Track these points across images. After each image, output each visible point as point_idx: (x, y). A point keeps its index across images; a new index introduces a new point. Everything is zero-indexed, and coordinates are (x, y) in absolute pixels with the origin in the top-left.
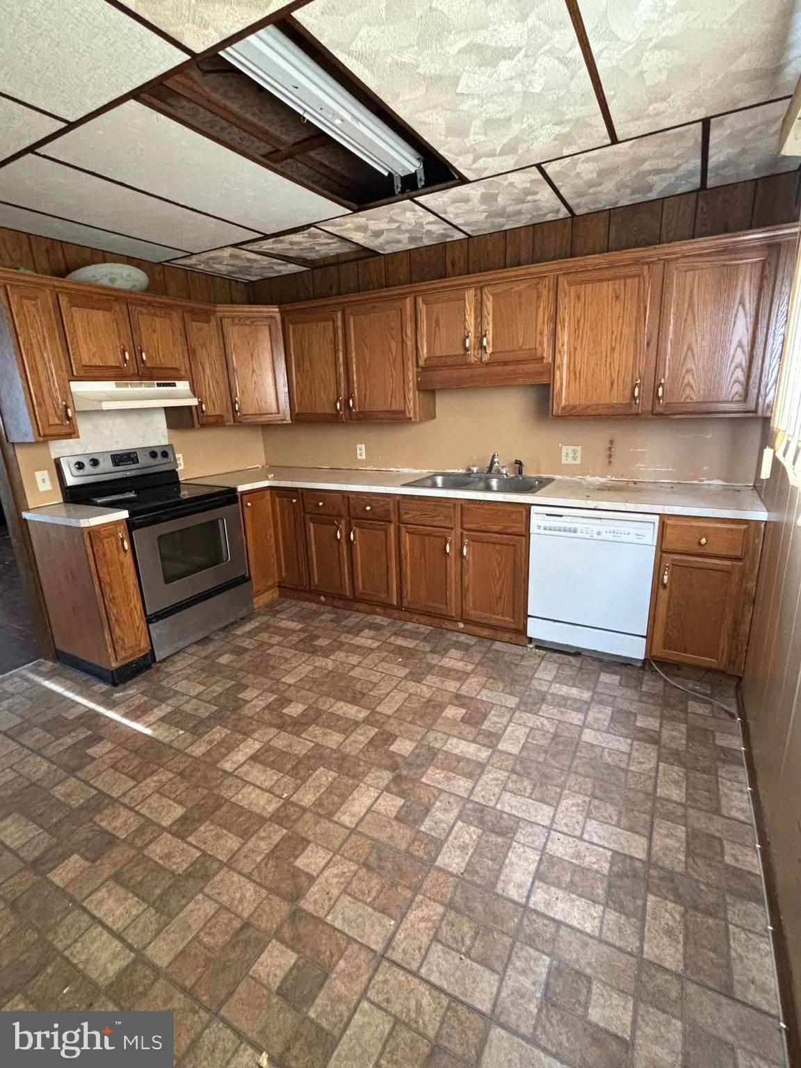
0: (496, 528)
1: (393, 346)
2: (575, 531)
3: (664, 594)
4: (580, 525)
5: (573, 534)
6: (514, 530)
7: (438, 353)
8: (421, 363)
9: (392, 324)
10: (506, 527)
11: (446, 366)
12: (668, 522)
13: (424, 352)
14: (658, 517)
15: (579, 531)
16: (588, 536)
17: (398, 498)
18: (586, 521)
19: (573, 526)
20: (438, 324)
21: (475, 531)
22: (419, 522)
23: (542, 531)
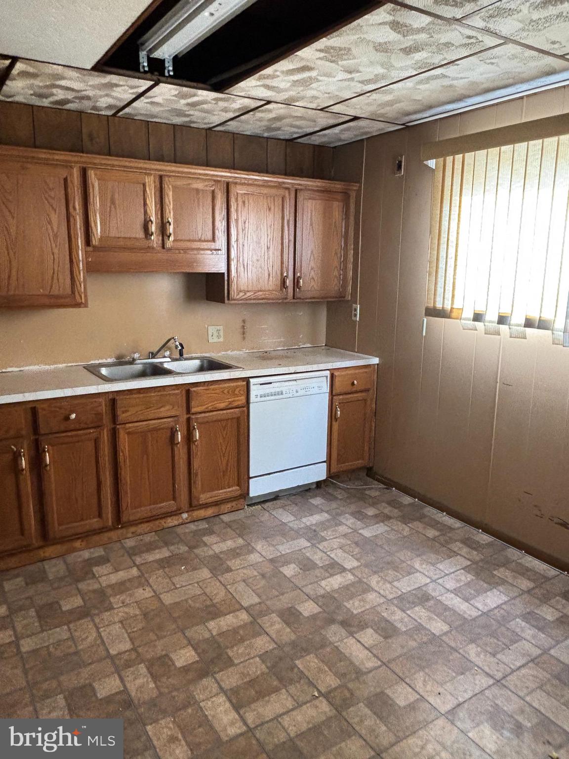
0: (222, 405)
1: (54, 218)
2: (282, 394)
3: (336, 426)
4: (284, 387)
5: (281, 396)
6: (236, 404)
7: (113, 233)
8: (95, 241)
9: (52, 194)
10: (230, 403)
11: (125, 249)
12: (336, 373)
13: (98, 230)
14: (328, 372)
15: (284, 393)
16: (291, 395)
17: (111, 397)
18: (287, 383)
19: (278, 390)
20: (113, 202)
21: (205, 412)
22: (142, 418)
23: (259, 399)
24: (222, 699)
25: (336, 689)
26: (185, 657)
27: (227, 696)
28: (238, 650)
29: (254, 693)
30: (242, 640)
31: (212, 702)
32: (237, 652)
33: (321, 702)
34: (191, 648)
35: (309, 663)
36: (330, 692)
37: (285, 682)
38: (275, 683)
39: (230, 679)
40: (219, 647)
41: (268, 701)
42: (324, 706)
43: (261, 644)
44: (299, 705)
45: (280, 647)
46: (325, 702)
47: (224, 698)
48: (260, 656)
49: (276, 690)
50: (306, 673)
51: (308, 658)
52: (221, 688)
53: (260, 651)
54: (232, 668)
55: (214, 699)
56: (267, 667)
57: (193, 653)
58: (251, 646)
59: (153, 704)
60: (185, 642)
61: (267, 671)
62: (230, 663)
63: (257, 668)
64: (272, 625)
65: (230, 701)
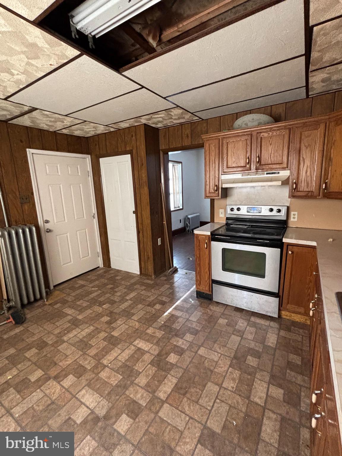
24: (146, 349)
25: (101, 371)
26: (173, 358)
27: (145, 351)
28: (152, 371)
29: (135, 356)
30: (153, 378)
31: (149, 347)
32: (152, 370)
33: (107, 363)
34: (174, 363)
35: (115, 379)
36: (104, 369)
37: (125, 365)
38: (128, 363)
39: (147, 358)
40: (162, 369)
41: (128, 355)
42: (105, 362)
43: (142, 380)
44: (116, 358)
45: (132, 383)
46: (105, 364)
47: (146, 350)
48: (140, 373)
49: (127, 361)
50: (115, 374)
51: (116, 382)
52: (149, 353)
53: (141, 375)
54: (150, 362)
55: (149, 348)
56: (134, 369)
57: (171, 361)
58: (147, 376)
59: (169, 339)
60: (178, 365)
61: (134, 367)
62: (152, 363)
63: (139, 367)
64: (142, 395)
65: (143, 350)
